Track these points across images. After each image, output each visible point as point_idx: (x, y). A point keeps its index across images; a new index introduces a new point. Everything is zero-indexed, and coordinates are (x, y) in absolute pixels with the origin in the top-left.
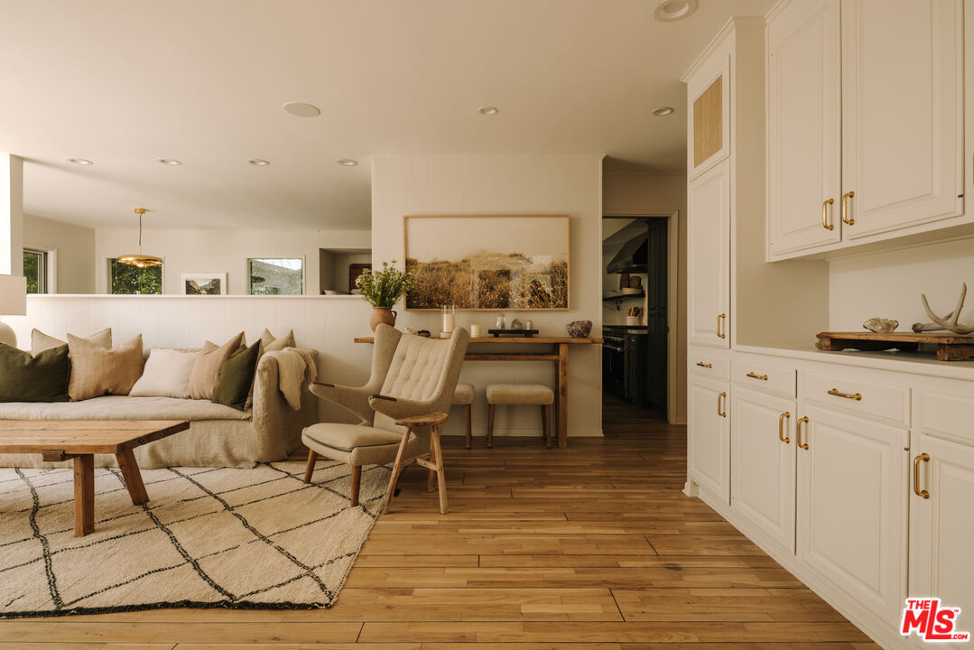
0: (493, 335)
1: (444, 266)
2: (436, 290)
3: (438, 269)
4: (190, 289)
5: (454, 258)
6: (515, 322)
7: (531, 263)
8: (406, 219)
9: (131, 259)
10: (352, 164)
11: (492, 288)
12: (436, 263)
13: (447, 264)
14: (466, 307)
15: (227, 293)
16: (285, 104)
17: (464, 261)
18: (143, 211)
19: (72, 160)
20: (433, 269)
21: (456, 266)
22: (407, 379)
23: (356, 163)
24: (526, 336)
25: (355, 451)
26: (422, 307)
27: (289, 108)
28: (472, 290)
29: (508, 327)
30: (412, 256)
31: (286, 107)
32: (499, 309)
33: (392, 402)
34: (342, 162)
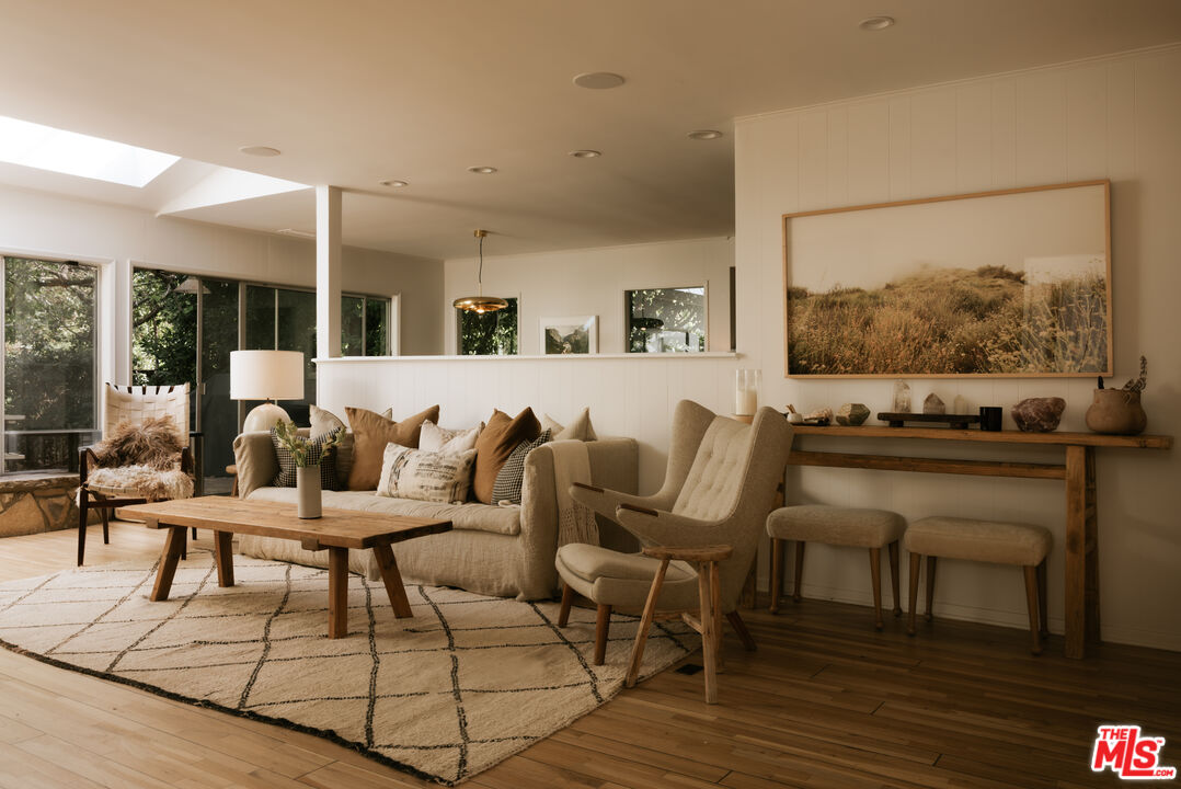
0: (887, 423)
1: (854, 297)
2: (840, 340)
3: (842, 304)
4: (553, 345)
5: (869, 285)
6: (929, 399)
7: (1023, 282)
8: (787, 219)
9: (468, 302)
10: (712, 136)
11: (943, 337)
12: (837, 294)
13: (857, 295)
14: (895, 372)
15: (598, 351)
16: (575, 78)
17: (888, 287)
18: (484, 233)
19: (386, 184)
20: (834, 303)
21: (874, 296)
22: (709, 487)
23: (719, 133)
24: (953, 428)
25: (598, 580)
26: (815, 372)
27: (581, 82)
28: (904, 340)
29: (918, 408)
30: (798, 283)
31: (577, 81)
32: (958, 375)
33: (650, 517)
34: (697, 135)
